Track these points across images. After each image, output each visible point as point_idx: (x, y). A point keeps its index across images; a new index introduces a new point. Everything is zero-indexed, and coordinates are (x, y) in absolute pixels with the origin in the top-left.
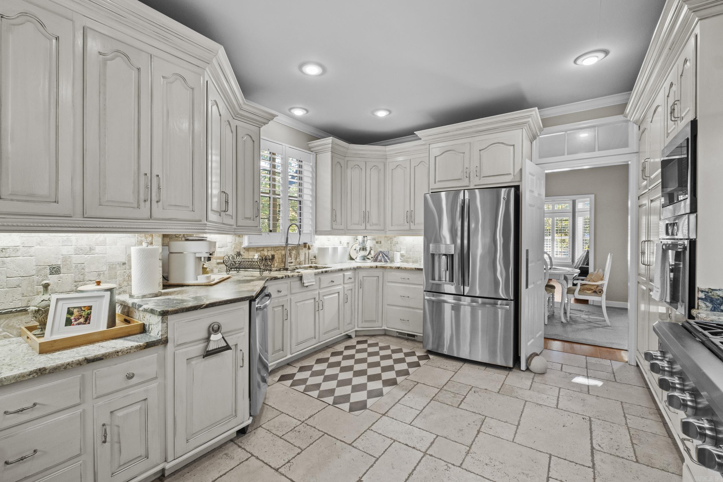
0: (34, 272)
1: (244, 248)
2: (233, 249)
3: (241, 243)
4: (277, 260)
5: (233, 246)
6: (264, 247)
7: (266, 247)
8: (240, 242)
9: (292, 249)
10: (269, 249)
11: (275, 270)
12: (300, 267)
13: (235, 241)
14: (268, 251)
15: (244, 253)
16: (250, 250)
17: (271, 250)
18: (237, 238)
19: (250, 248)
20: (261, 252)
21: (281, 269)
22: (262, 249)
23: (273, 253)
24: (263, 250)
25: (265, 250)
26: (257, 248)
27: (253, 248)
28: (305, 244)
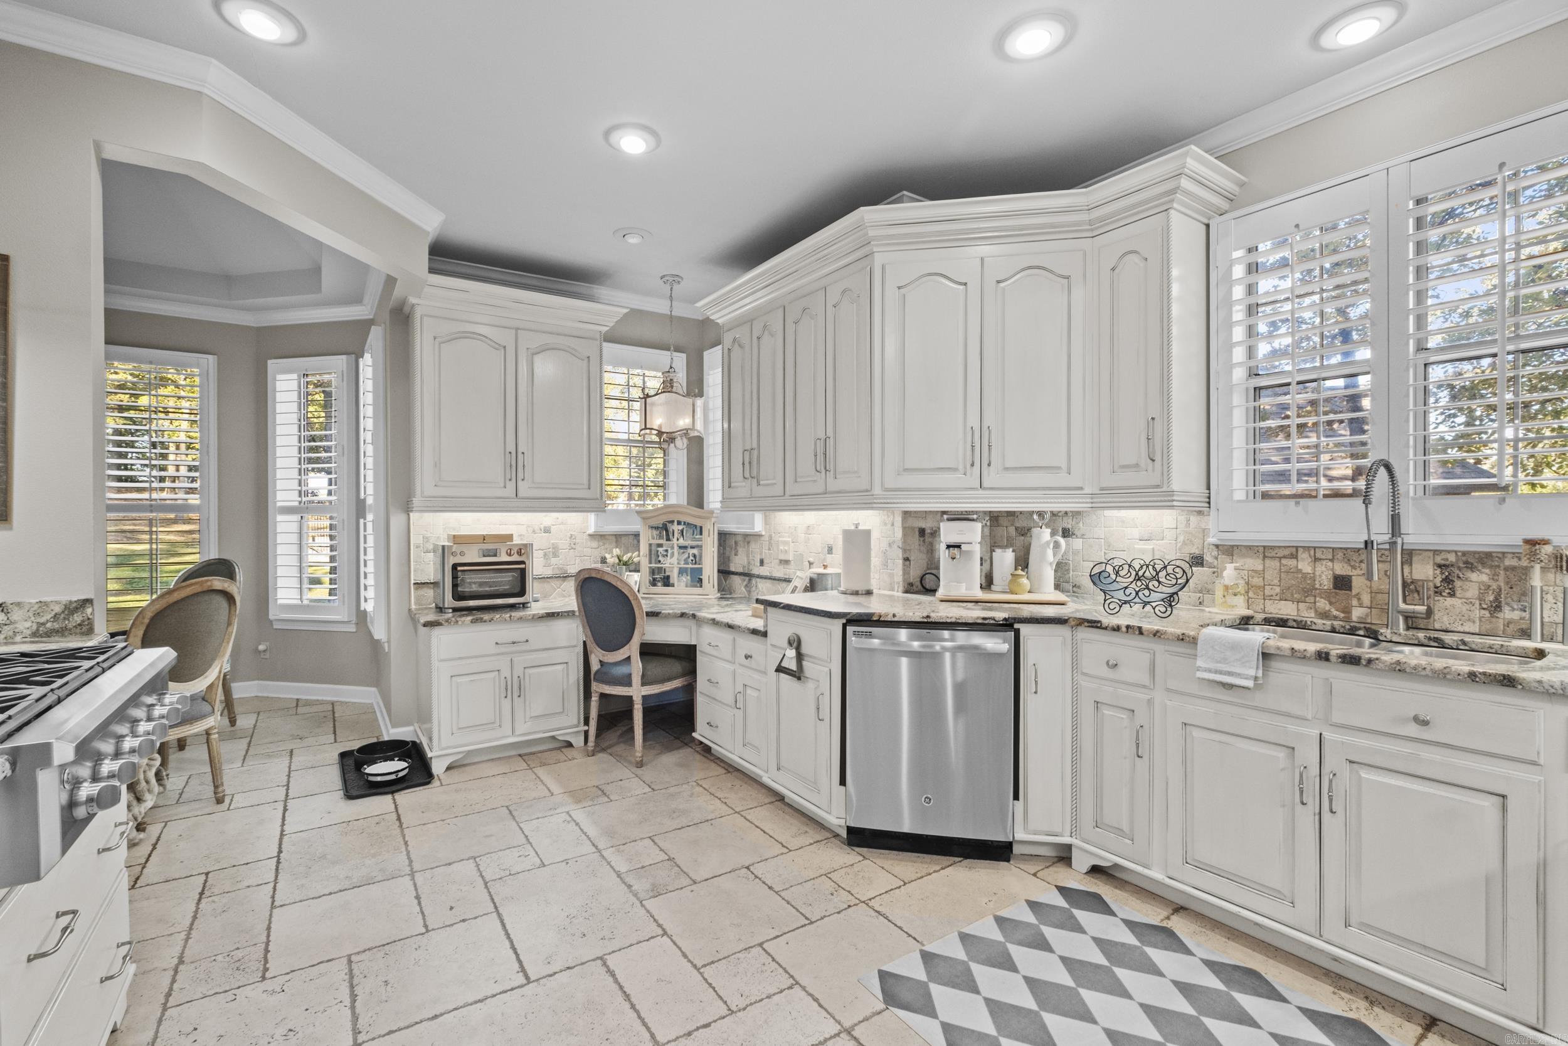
1: (1217, 546)
2: (1179, 545)
3: (1205, 532)
4: (1366, 599)
5: (1181, 539)
6: (1297, 548)
7: (1307, 548)
8: (1204, 530)
9: (1466, 562)
10: (1318, 555)
11: (1329, 628)
12: (1464, 643)
13: (1188, 524)
14: (1316, 560)
15: (1216, 558)
16: (1236, 551)
17: (1332, 560)
18: (1194, 519)
19: (1237, 546)
20: (1284, 561)
21: (1360, 629)
22: (1287, 552)
23: (1341, 569)
24: (1294, 556)
25: (1303, 555)
26: (1264, 547)
27: (1250, 548)
28: (1532, 543)
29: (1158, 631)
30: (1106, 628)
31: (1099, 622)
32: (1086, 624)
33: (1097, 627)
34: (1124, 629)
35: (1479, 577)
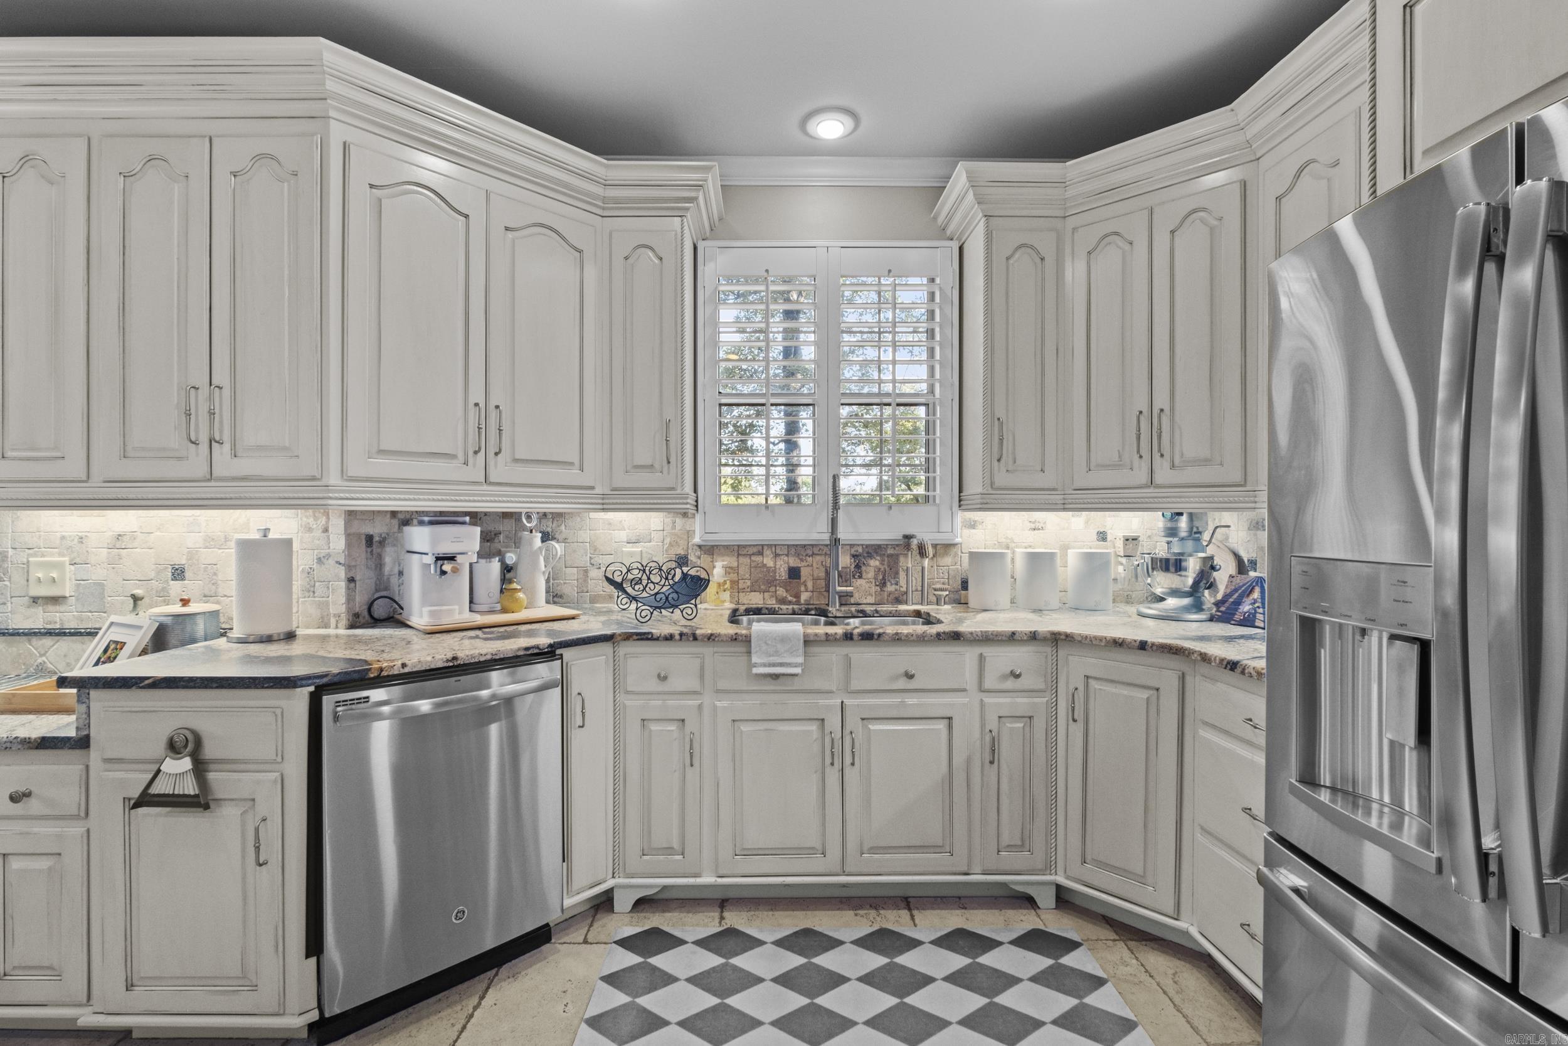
0: (152, 575)
1: (700, 547)
2: (666, 547)
3: (690, 534)
4: (810, 585)
5: (668, 540)
6: (763, 546)
7: (770, 546)
8: (688, 532)
9: (868, 553)
10: (778, 551)
11: (790, 612)
12: (877, 611)
13: (674, 527)
14: (776, 555)
15: (699, 558)
16: (716, 551)
17: (787, 555)
18: (679, 521)
19: (717, 546)
20: (753, 558)
21: (812, 609)
22: (755, 550)
23: (793, 562)
24: (761, 553)
25: (767, 552)
26: (739, 546)
27: (727, 547)
28: (908, 537)
29: (712, 635)
30: (657, 639)
31: (648, 633)
32: (635, 637)
33: (648, 639)
34: (677, 637)
35: (874, 563)
